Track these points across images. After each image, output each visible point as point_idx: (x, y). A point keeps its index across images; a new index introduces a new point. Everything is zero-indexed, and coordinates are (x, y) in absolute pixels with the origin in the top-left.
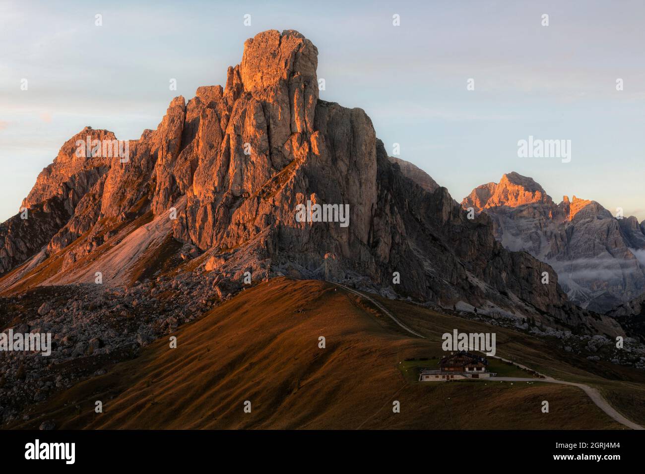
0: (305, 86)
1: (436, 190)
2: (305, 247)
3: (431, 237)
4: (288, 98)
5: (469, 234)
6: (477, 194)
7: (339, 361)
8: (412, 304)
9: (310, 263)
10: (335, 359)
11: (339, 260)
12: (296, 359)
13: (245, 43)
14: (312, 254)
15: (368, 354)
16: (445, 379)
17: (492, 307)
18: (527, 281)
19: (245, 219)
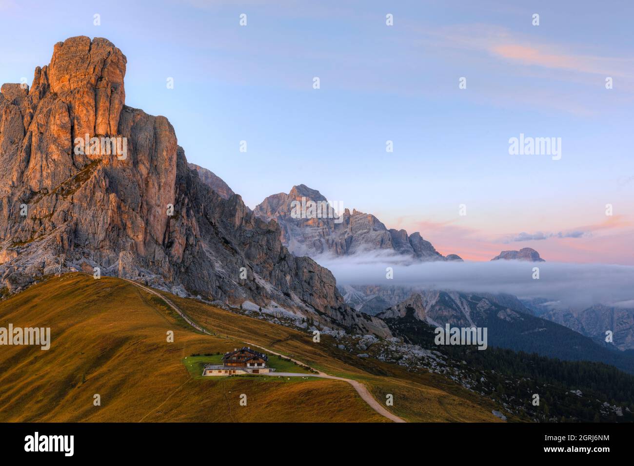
0: (112, 91)
1: (231, 197)
2: (101, 244)
3: (223, 240)
4: (94, 101)
5: (259, 239)
6: (269, 202)
7: (126, 355)
8: (201, 302)
9: (104, 260)
10: (122, 354)
11: (133, 259)
12: (84, 353)
13: (55, 46)
14: (108, 251)
15: (155, 349)
16: (227, 374)
17: (276, 307)
18: (309, 284)
19: (42, 214)
